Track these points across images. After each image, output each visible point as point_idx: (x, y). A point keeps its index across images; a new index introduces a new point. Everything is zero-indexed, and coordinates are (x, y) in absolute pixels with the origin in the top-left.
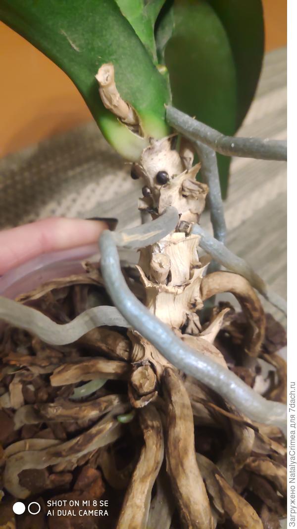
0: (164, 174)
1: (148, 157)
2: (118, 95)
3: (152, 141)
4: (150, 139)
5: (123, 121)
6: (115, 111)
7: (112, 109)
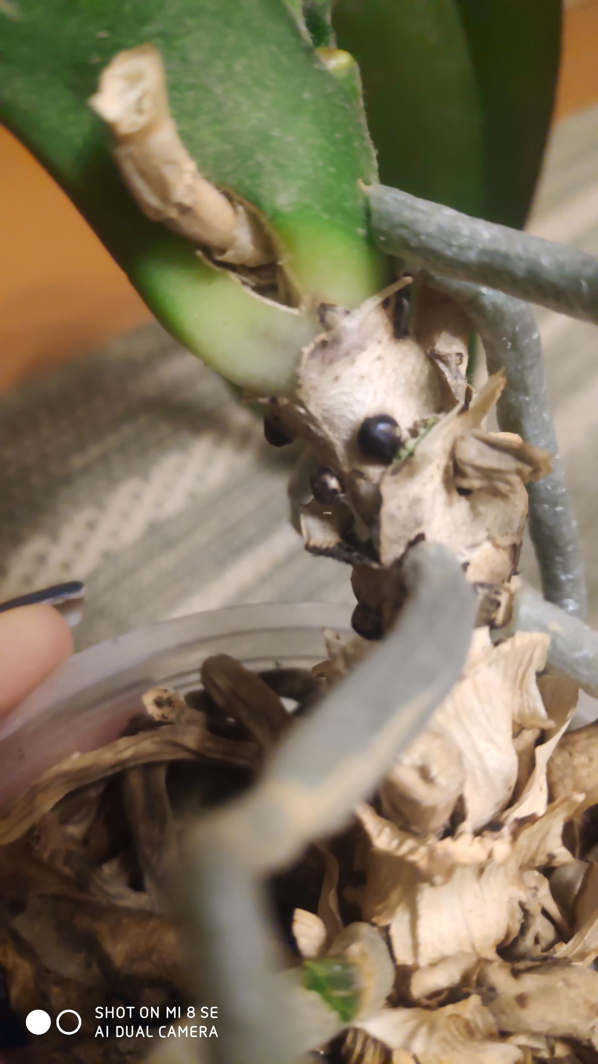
0: (382, 427)
1: (322, 372)
2: (190, 166)
3: (330, 316)
4: (322, 310)
5: (219, 258)
6: (187, 225)
7: (171, 220)
